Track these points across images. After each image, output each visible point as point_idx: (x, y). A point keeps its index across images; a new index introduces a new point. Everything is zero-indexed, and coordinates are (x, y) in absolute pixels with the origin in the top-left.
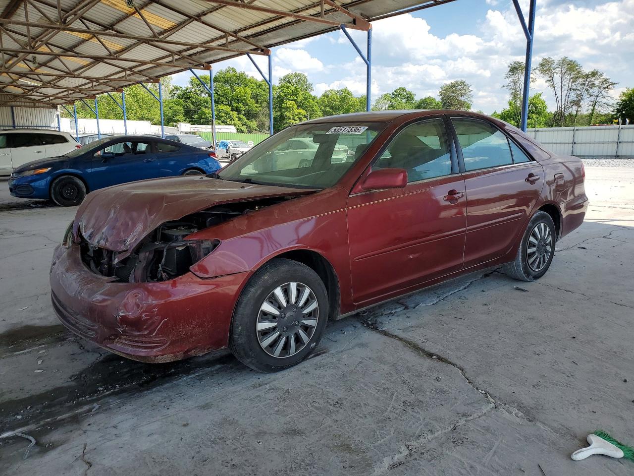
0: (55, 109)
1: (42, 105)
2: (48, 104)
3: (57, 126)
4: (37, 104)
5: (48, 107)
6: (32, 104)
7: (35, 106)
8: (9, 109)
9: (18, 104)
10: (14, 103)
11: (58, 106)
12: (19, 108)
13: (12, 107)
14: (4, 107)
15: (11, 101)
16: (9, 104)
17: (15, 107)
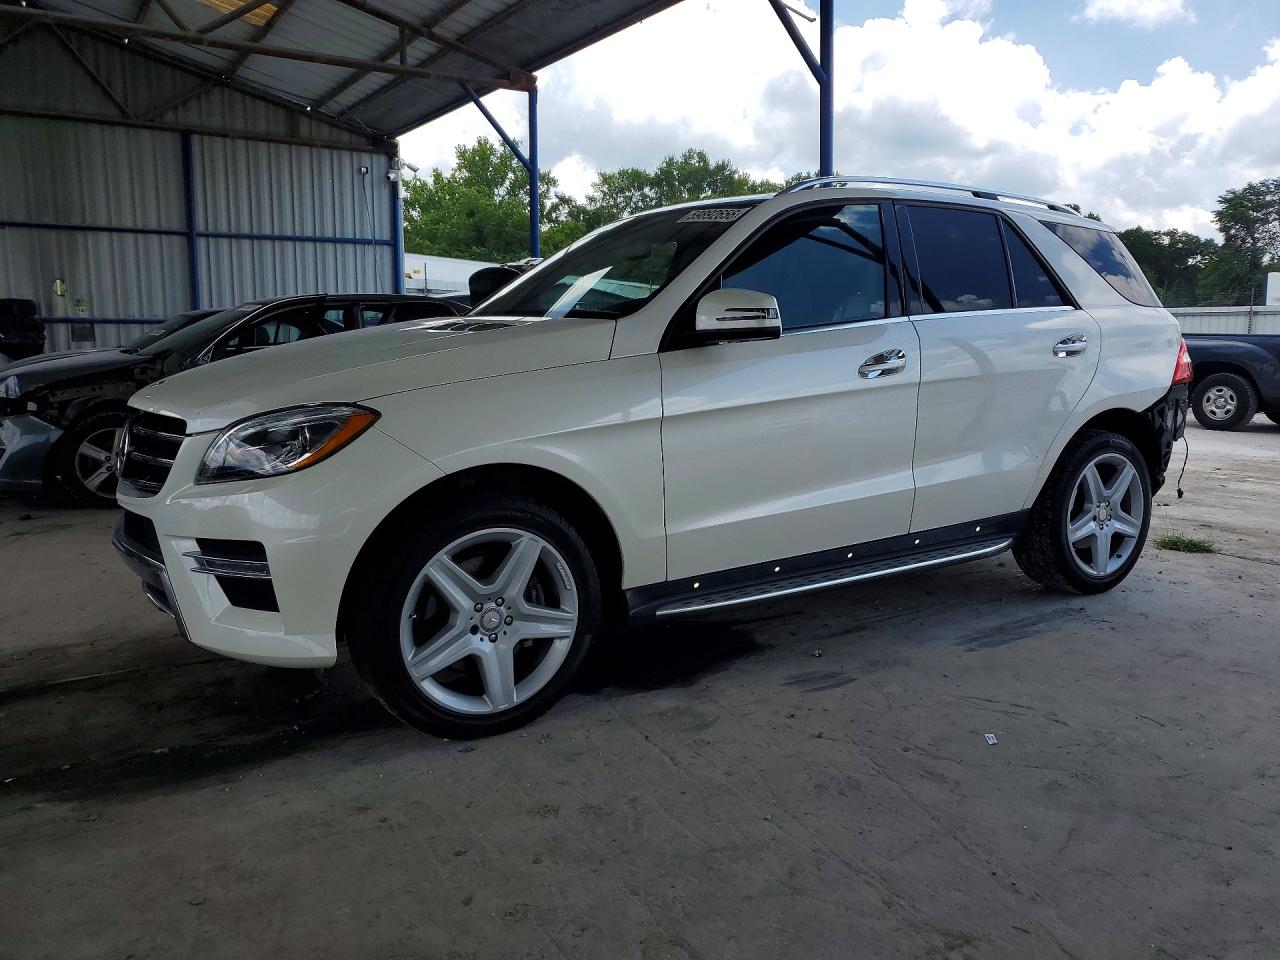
0: (383, 159)
1: (325, 132)
2: (354, 129)
3: (387, 236)
4: (305, 128)
5: (353, 149)
6: (280, 129)
7: (292, 139)
8: (170, 143)
9: (216, 122)
10: (191, 117)
11: (399, 138)
12: (218, 142)
13: (186, 136)
14: (146, 134)
15: (184, 104)
16: (170, 117)
17: (202, 133)
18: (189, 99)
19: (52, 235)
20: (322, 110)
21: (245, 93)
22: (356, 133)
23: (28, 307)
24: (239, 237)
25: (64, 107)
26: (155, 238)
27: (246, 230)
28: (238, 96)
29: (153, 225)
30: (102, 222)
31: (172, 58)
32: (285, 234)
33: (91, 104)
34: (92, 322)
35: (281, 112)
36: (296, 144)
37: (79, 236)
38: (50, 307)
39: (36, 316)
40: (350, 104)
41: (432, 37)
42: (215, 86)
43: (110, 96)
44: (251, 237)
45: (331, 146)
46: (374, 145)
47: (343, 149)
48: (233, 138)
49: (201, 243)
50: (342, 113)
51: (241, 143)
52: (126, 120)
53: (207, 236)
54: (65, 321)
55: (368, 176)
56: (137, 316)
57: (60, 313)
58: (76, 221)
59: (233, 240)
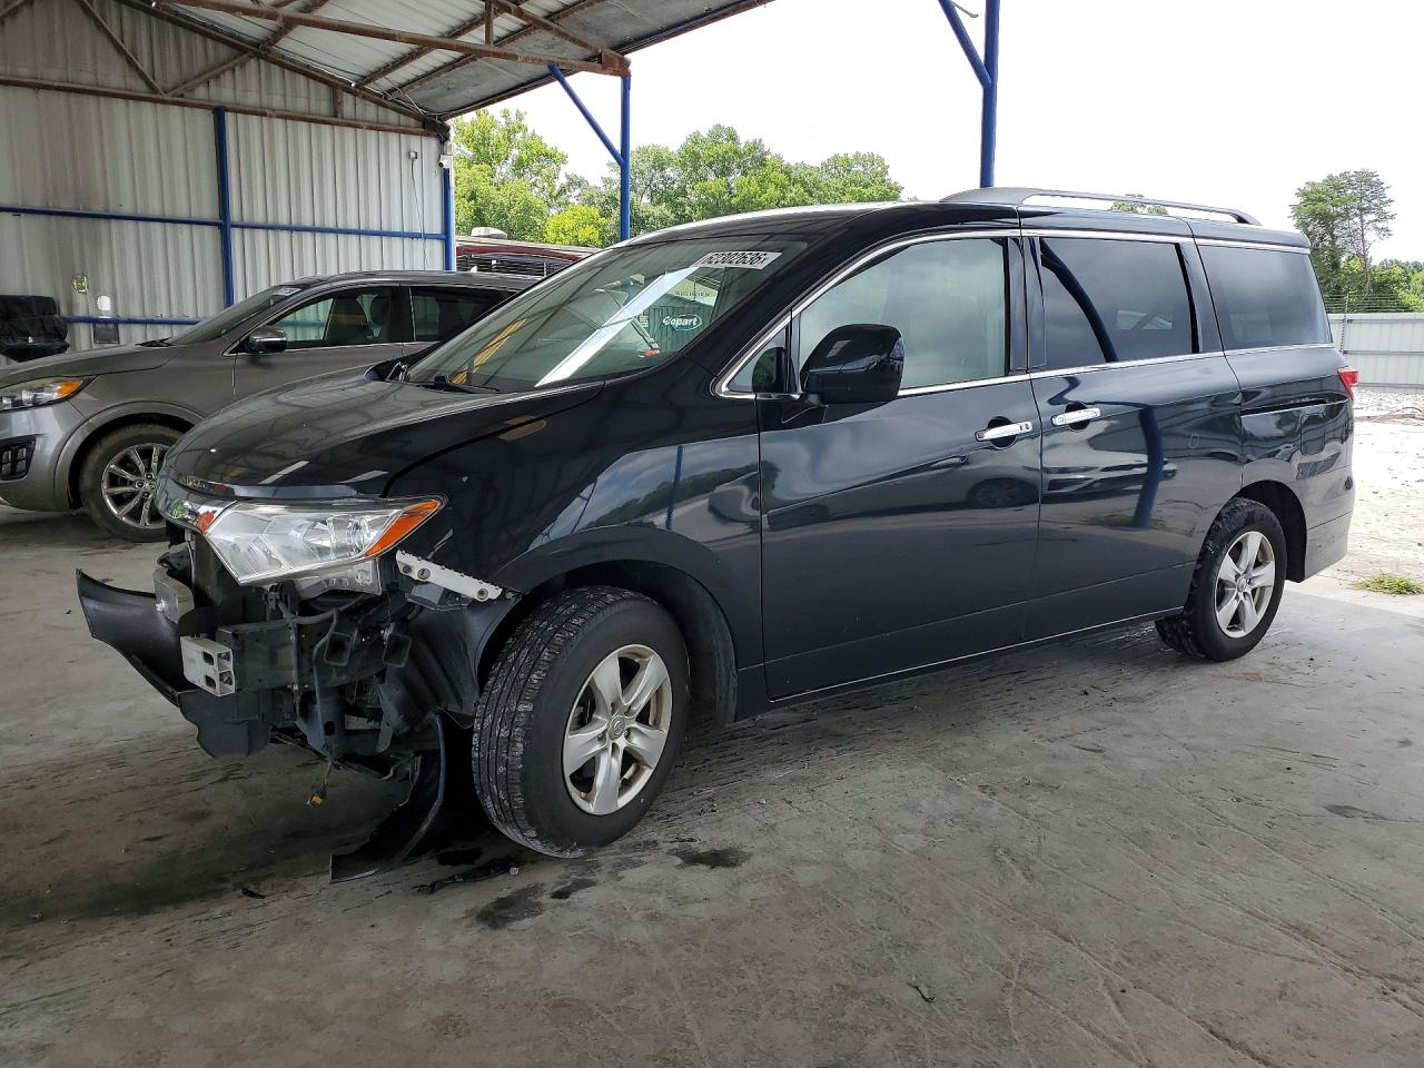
0: (433, 143)
1: (371, 111)
2: (402, 110)
3: (437, 229)
4: (349, 105)
5: (402, 131)
6: (323, 107)
7: (335, 118)
8: (204, 120)
9: (252, 99)
10: (225, 92)
11: (450, 122)
12: (254, 120)
13: (219, 113)
14: (175, 110)
15: (217, 77)
16: (201, 92)
17: (236, 111)
18: (223, 72)
19: (72, 223)
20: (369, 87)
21: (283, 66)
22: (405, 114)
23: (47, 305)
24: (276, 228)
25: (85, 79)
26: (185, 228)
27: (284, 220)
28: (276, 69)
29: (182, 213)
30: (127, 209)
31: (204, 25)
32: (326, 226)
33: (116, 76)
34: (116, 322)
35: (324, 89)
36: (338, 124)
37: (103, 224)
38: (71, 305)
39: (57, 316)
40: (403, 81)
41: (520, 14)
42: (251, 57)
43: (136, 68)
44: (290, 229)
45: (377, 127)
46: (424, 128)
47: (390, 131)
48: (271, 116)
49: (235, 234)
50: (391, 91)
51: (279, 123)
52: (154, 95)
53: (243, 227)
54: (87, 320)
55: (417, 162)
56: (165, 316)
57: (81, 313)
58: (98, 208)
59: (270, 232)
